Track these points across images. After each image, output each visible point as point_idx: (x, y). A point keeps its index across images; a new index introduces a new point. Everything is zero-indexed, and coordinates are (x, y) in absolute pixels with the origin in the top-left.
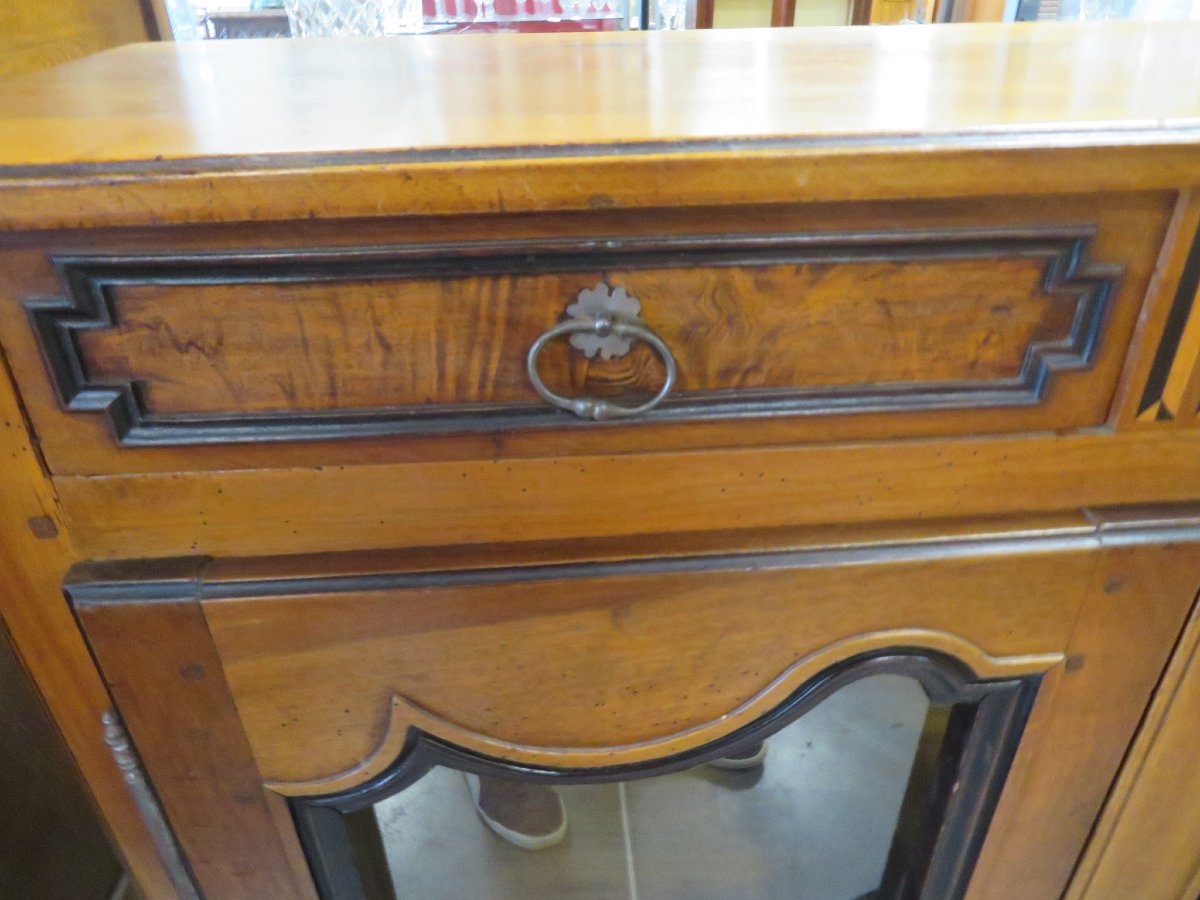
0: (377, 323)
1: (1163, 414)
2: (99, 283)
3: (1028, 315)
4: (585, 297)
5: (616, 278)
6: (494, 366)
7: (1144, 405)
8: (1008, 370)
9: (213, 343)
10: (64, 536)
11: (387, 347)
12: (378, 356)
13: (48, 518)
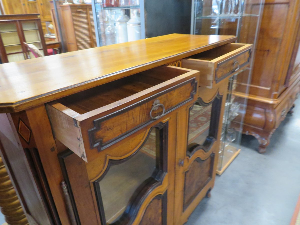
0: (133, 115)
3: (191, 89)
4: (155, 102)
5: (157, 99)
6: (145, 116)
8: (190, 96)
9: (112, 127)
11: (134, 118)
12: (132, 120)
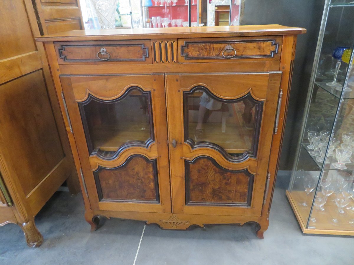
1: (157, 62)
2: (63, 47)
3: (141, 52)
4: (101, 49)
5: (104, 47)
6: (95, 55)
7: (155, 61)
8: (141, 57)
9: (72, 52)
10: (59, 71)
11: (86, 53)
12: (85, 54)
13: (58, 69)
